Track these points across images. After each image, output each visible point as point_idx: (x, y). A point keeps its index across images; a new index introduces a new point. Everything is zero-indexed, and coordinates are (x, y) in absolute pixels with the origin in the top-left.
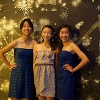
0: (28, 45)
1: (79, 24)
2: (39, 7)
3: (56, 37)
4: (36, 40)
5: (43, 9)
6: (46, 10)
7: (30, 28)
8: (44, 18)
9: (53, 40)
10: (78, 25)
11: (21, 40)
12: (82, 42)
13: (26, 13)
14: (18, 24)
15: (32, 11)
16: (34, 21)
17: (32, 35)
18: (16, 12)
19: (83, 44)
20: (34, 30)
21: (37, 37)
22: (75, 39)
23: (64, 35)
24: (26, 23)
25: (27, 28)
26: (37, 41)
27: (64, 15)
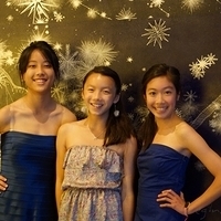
0: (44, 121)
1: (203, 64)
2: (80, 7)
3: (131, 99)
4: (70, 105)
5: (92, 13)
6: (104, 15)
7: (49, 71)
8: (95, 39)
9: (117, 113)
10: (200, 67)
11: (22, 106)
12: (211, 118)
13: (40, 22)
14: (14, 55)
15: (59, 17)
16: (64, 47)
17: (56, 90)
18: (10, 18)
19: (213, 124)
20: (66, 76)
21: (74, 96)
22: (189, 107)
23: (158, 99)
24: (37, 56)
25: (39, 71)
26: (72, 110)
27: (157, 33)
